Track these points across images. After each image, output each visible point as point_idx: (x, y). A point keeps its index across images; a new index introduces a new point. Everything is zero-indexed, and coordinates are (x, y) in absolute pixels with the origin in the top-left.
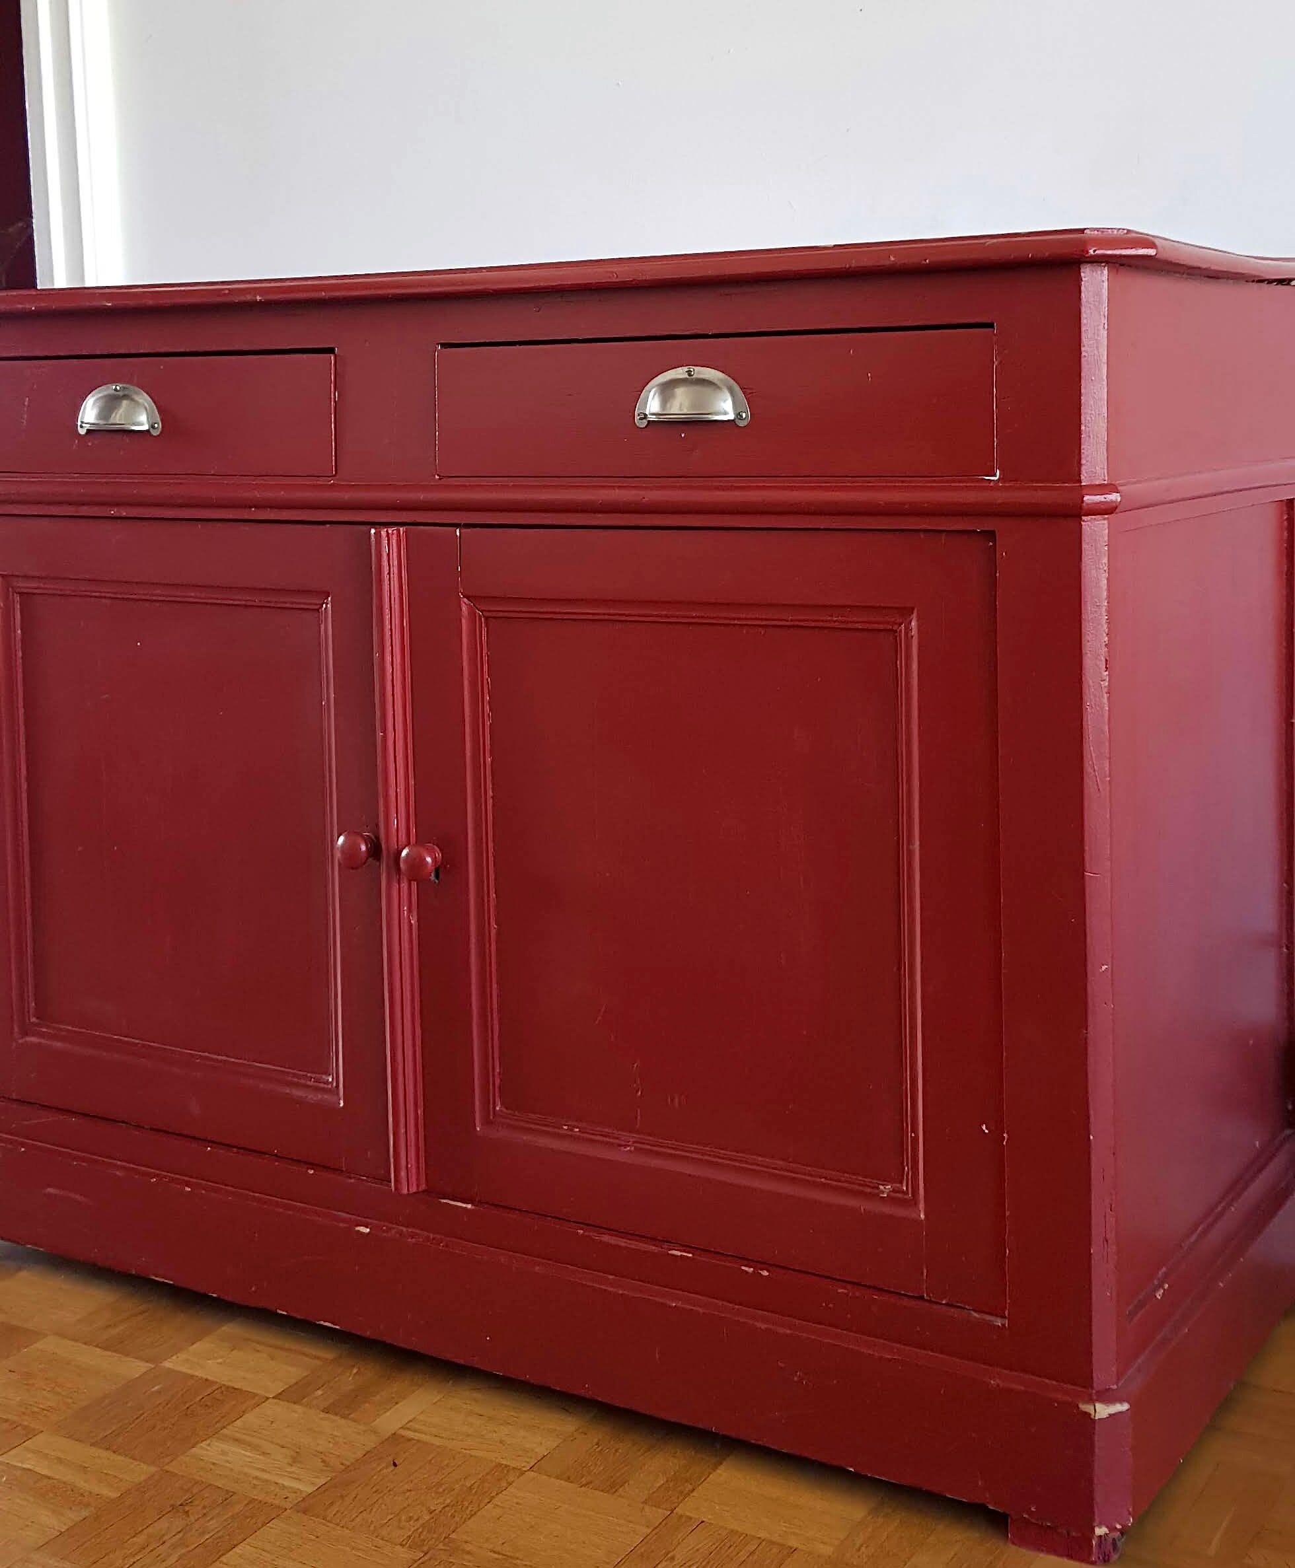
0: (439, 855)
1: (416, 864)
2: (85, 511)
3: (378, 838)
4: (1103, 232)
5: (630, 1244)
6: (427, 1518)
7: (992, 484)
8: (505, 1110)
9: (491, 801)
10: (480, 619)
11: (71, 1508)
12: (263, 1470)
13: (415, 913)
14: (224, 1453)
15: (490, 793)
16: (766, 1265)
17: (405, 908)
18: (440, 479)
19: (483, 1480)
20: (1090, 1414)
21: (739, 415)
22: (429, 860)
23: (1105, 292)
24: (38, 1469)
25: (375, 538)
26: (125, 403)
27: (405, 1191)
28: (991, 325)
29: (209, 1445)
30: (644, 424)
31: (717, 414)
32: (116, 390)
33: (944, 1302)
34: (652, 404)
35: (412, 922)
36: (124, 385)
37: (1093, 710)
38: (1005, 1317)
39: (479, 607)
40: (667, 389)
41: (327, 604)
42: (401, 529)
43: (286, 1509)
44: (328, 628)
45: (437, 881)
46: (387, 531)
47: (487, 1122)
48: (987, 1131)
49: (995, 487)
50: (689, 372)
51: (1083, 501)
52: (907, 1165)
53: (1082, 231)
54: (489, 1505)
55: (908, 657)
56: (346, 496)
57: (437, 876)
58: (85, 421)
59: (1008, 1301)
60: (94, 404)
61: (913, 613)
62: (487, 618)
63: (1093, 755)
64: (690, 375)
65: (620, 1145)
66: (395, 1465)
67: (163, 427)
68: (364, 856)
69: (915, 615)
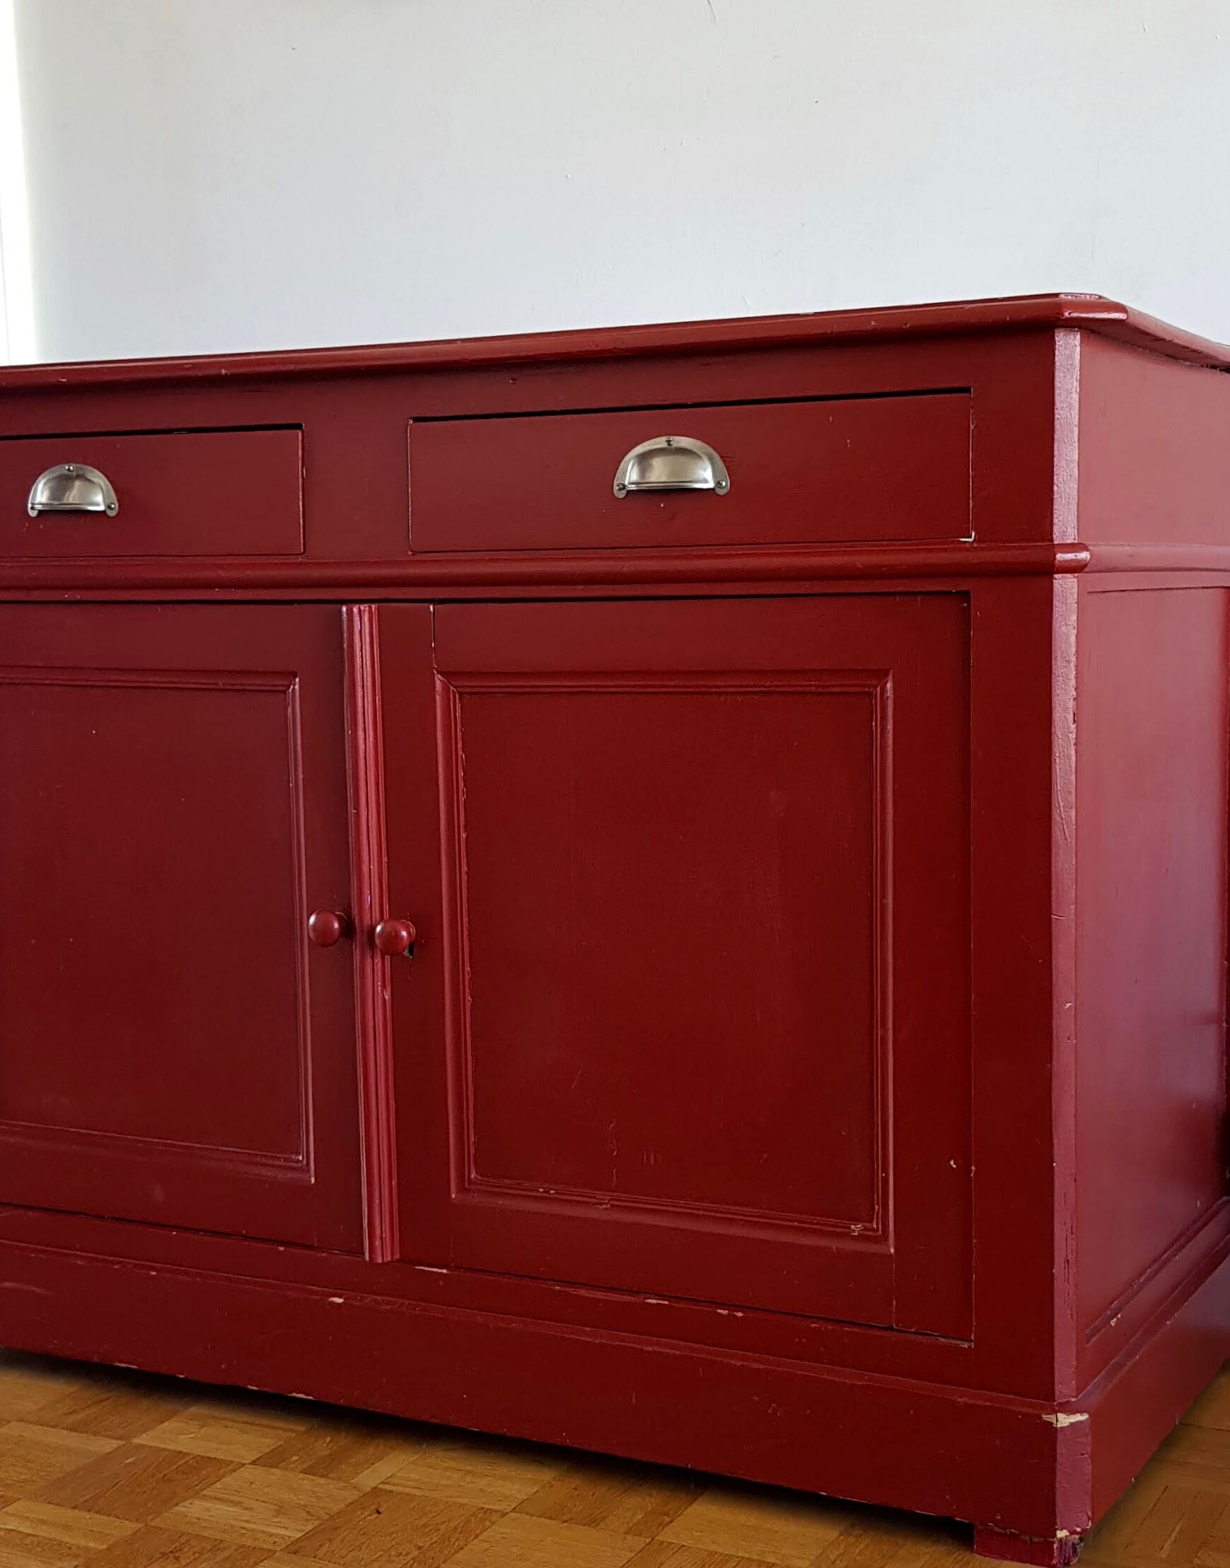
0: (413, 930)
1: (391, 939)
2: (36, 595)
3: (349, 915)
4: (1076, 297)
5: (606, 1296)
6: (416, 1553)
7: (967, 545)
8: (480, 1178)
9: (466, 876)
10: (455, 698)
11: (60, 1559)
12: (248, 1521)
13: (389, 989)
14: (208, 1510)
15: (465, 868)
16: (740, 1308)
17: (379, 984)
18: (413, 555)
19: (468, 1522)
20: (1052, 1423)
21: (718, 484)
22: (404, 934)
23: (1077, 357)
24: (22, 1529)
25: (347, 614)
26: (77, 483)
27: (380, 1261)
28: (967, 390)
29: (190, 1504)
30: (622, 495)
31: (696, 482)
32: (69, 470)
33: (913, 1330)
34: (630, 475)
35: (387, 997)
36: (78, 465)
37: (1061, 761)
38: (971, 1341)
39: (453, 683)
40: (644, 459)
41: (294, 685)
42: (373, 606)
43: (276, 1551)
44: (295, 710)
45: (411, 957)
46: (359, 608)
47: (462, 1189)
48: (954, 1166)
49: (970, 548)
50: (669, 442)
51: (1055, 559)
52: (878, 1204)
53: (1057, 295)
54: (476, 1540)
55: (884, 717)
56: (317, 573)
57: (411, 952)
58: (36, 502)
59: (975, 1323)
60: (45, 484)
61: (888, 675)
62: (460, 694)
63: (1061, 804)
64: (669, 445)
65: (595, 1204)
66: (379, 1512)
67: (119, 506)
68: (337, 934)
69: (890, 677)
